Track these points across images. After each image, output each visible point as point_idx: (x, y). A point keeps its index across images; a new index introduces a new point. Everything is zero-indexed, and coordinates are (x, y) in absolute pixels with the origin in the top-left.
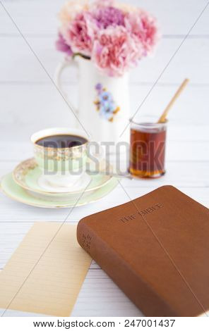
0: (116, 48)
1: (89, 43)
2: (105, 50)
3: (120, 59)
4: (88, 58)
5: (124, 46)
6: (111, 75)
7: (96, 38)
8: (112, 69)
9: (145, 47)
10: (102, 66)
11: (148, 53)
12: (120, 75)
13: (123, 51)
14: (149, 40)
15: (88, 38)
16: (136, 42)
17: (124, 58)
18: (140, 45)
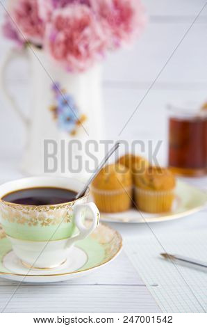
0: (75, 34)
1: (39, 27)
2: (61, 37)
3: (82, 49)
4: (40, 47)
5: (87, 31)
6: (70, 69)
7: (50, 20)
8: (69, 63)
9: (117, 34)
10: (56, 57)
11: (123, 43)
12: (82, 70)
13: (85, 38)
14: (122, 26)
15: (40, 21)
16: (103, 27)
17: (86, 47)
18: (109, 31)
